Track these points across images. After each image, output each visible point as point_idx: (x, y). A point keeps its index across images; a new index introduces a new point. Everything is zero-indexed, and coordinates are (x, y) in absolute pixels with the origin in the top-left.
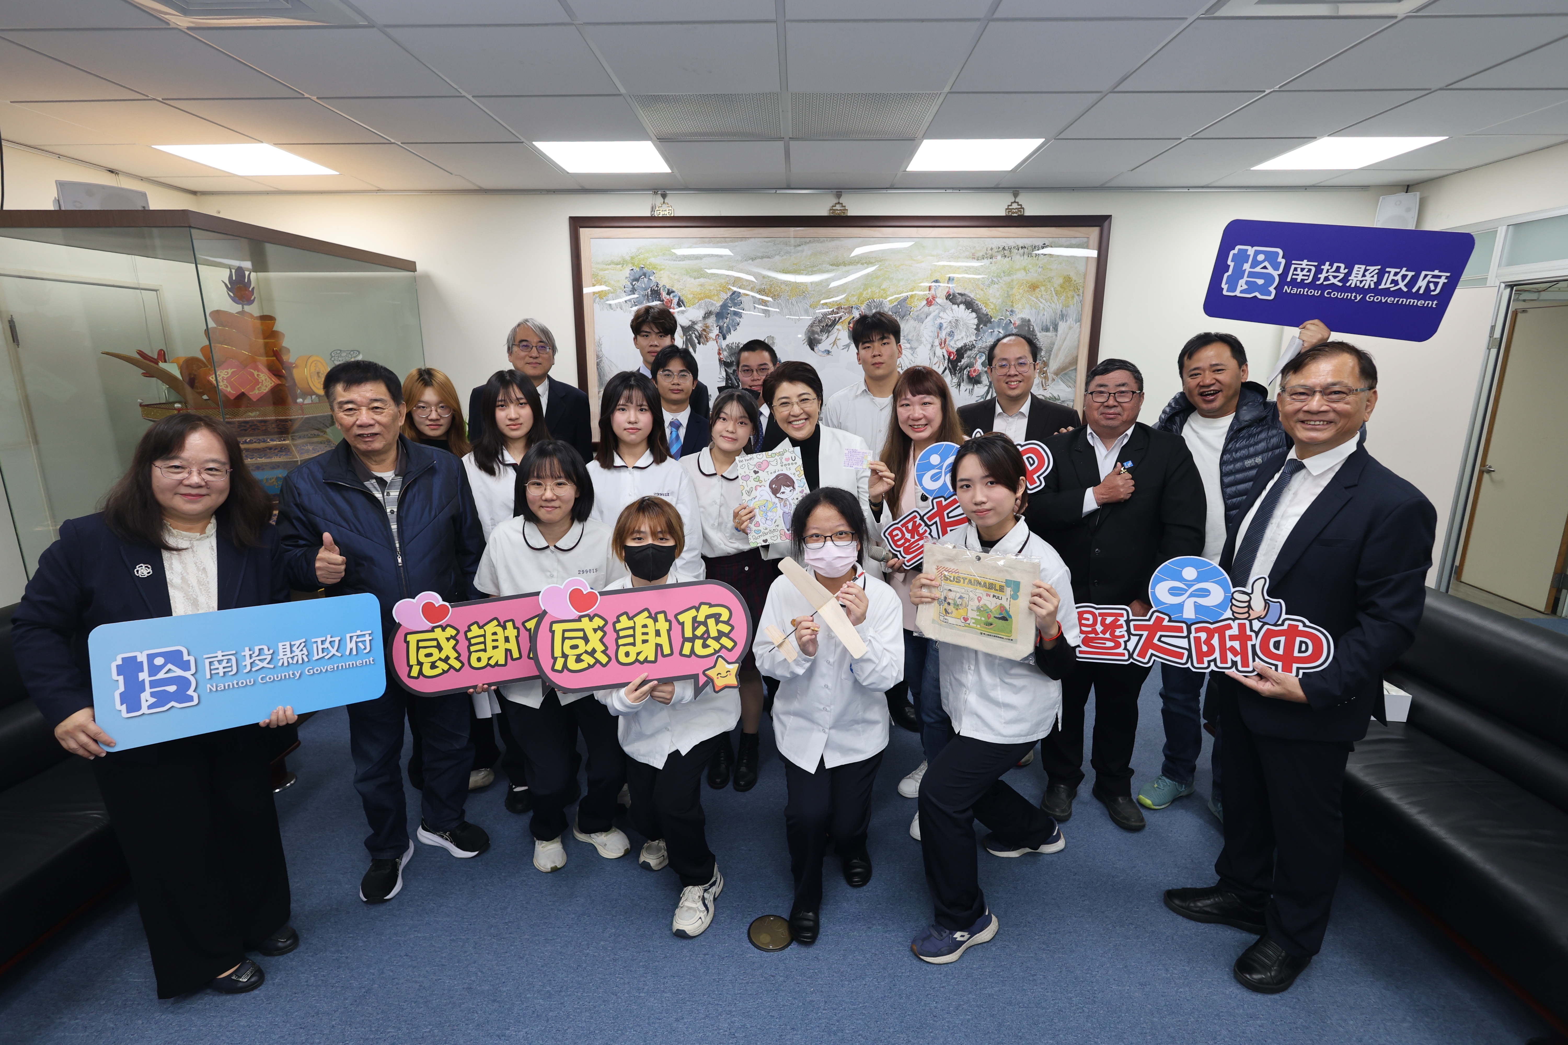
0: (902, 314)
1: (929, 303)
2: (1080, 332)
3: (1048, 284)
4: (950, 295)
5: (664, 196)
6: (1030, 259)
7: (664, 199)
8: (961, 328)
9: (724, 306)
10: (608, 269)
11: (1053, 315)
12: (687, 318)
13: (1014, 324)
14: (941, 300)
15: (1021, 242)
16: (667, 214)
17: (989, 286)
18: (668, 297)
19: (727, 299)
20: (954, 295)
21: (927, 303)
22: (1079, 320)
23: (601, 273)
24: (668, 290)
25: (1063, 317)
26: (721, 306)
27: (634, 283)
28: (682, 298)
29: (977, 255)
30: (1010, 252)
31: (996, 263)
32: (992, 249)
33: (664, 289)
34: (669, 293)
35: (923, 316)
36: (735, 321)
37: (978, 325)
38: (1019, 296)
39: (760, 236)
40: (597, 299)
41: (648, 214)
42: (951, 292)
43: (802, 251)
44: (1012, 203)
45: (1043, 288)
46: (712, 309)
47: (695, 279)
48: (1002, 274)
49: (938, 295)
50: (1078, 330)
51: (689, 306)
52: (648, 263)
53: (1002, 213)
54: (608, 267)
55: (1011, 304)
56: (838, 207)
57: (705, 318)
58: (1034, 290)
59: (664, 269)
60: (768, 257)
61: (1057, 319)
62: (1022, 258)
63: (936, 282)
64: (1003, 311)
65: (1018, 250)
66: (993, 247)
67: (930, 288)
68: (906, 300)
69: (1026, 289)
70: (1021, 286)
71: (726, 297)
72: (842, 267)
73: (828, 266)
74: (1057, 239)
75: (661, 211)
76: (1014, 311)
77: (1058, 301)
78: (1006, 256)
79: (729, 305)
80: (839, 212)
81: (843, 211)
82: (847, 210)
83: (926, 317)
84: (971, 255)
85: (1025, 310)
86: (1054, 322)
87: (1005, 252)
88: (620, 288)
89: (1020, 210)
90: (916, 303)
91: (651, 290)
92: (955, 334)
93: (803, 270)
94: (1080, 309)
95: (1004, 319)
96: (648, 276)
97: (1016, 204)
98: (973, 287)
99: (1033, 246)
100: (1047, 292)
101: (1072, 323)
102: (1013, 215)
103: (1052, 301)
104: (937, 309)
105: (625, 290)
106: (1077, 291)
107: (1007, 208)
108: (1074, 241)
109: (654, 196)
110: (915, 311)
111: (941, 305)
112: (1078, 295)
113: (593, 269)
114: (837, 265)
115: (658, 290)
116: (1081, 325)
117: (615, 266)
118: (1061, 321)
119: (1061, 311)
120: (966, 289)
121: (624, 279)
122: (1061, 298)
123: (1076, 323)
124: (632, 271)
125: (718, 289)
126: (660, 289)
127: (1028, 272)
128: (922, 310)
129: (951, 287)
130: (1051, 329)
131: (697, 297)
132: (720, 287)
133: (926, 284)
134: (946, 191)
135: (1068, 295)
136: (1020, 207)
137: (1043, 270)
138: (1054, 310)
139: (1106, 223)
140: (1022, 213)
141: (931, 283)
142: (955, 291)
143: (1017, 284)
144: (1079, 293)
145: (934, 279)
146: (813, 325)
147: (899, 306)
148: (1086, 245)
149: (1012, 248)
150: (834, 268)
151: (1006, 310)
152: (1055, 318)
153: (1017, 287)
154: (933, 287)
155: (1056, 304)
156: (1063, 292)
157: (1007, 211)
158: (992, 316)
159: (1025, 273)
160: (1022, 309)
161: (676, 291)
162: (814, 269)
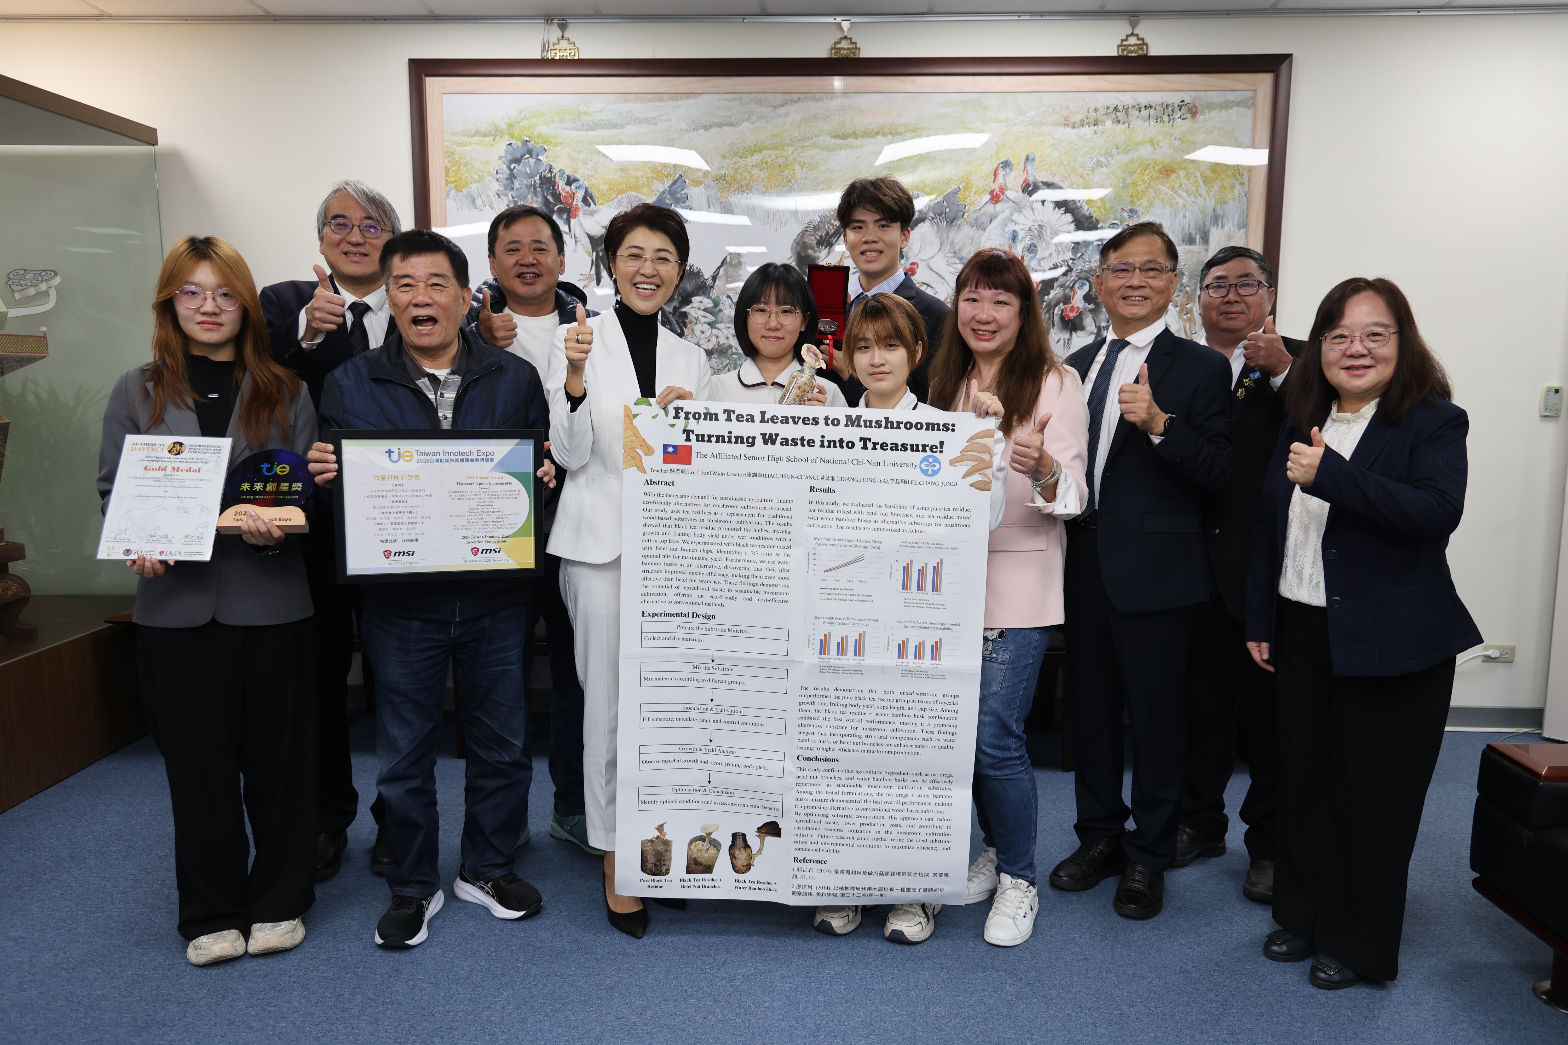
0: (951, 216)
1: (995, 198)
3: (1191, 165)
4: (1028, 185)
5: (563, 27)
6: (1159, 125)
7: (563, 31)
8: (1047, 238)
10: (471, 143)
11: (1200, 216)
12: (598, 223)
14: (1014, 193)
15: (1144, 98)
16: (567, 55)
17: (1093, 170)
18: (568, 188)
19: (663, 193)
20: (1036, 186)
21: (992, 199)
23: (459, 150)
24: (569, 177)
25: (1216, 219)
27: (512, 166)
28: (590, 191)
29: (1072, 120)
30: (1127, 114)
31: (1103, 132)
32: (1096, 110)
33: (561, 176)
34: (569, 182)
35: (985, 220)
38: (1143, 187)
39: (716, 90)
40: (453, 192)
41: (538, 56)
42: (1031, 180)
43: (787, 114)
44: (1128, 36)
45: (1182, 173)
48: (1114, 150)
49: (1010, 186)
51: (602, 204)
52: (536, 134)
53: (1111, 51)
54: (470, 139)
55: (1129, 198)
56: (844, 44)
58: (1168, 176)
59: (561, 143)
60: (731, 124)
61: (1208, 223)
62: (1147, 124)
63: (1006, 164)
64: (1117, 210)
65: (1140, 111)
66: (1099, 106)
67: (995, 175)
68: (957, 194)
69: (1155, 174)
70: (1145, 170)
71: (663, 189)
72: (850, 141)
73: (828, 138)
74: (1203, 93)
75: (558, 51)
76: (1137, 212)
77: (1208, 194)
78: (1119, 121)
79: (668, 202)
80: (845, 52)
81: (853, 51)
82: (859, 49)
83: (991, 222)
84: (1063, 119)
85: (1153, 209)
86: (1202, 227)
87: (1119, 114)
88: (490, 174)
89: (1141, 46)
90: (973, 199)
91: (541, 176)
92: (1039, 248)
93: (788, 145)
94: (1245, 207)
95: (1119, 223)
96: (538, 156)
97: (1136, 38)
98: (1067, 172)
99: (1165, 105)
100: (1188, 180)
101: (1232, 229)
102: (1129, 55)
103: (1197, 194)
104: (1007, 208)
105: (498, 176)
106: (1240, 177)
107: (1120, 43)
108: (1231, 96)
109: (547, 27)
110: (972, 212)
111: (1014, 202)
112: (1241, 184)
113: (446, 144)
114: (844, 137)
115: (551, 177)
116: (1247, 233)
117: (482, 139)
118: (1214, 226)
119: (1214, 210)
120: (1053, 172)
121: (497, 159)
122: (1213, 189)
123: (1239, 229)
124: (510, 147)
125: (650, 175)
126: (555, 175)
127: (1156, 146)
128: (984, 210)
129: (1030, 172)
130: (1198, 240)
131: (615, 189)
132: (653, 172)
133: (989, 168)
134: (1019, 16)
135: (1225, 184)
136: (1141, 42)
137: (1182, 143)
138: (1202, 208)
139: (1284, 67)
140: (1145, 52)
141: (997, 168)
142: (1038, 178)
143: (1139, 166)
144: (1242, 181)
145: (1002, 161)
146: (805, 234)
147: (945, 203)
148: (1251, 102)
149: (1130, 107)
150: (839, 141)
151: (1123, 209)
152: (1204, 222)
153: (1139, 171)
154: (1001, 172)
155: (1205, 199)
156: (1216, 179)
157: (1120, 48)
158: (1098, 218)
159: (1152, 149)
160: (1148, 208)
161: (582, 180)
162: (806, 144)
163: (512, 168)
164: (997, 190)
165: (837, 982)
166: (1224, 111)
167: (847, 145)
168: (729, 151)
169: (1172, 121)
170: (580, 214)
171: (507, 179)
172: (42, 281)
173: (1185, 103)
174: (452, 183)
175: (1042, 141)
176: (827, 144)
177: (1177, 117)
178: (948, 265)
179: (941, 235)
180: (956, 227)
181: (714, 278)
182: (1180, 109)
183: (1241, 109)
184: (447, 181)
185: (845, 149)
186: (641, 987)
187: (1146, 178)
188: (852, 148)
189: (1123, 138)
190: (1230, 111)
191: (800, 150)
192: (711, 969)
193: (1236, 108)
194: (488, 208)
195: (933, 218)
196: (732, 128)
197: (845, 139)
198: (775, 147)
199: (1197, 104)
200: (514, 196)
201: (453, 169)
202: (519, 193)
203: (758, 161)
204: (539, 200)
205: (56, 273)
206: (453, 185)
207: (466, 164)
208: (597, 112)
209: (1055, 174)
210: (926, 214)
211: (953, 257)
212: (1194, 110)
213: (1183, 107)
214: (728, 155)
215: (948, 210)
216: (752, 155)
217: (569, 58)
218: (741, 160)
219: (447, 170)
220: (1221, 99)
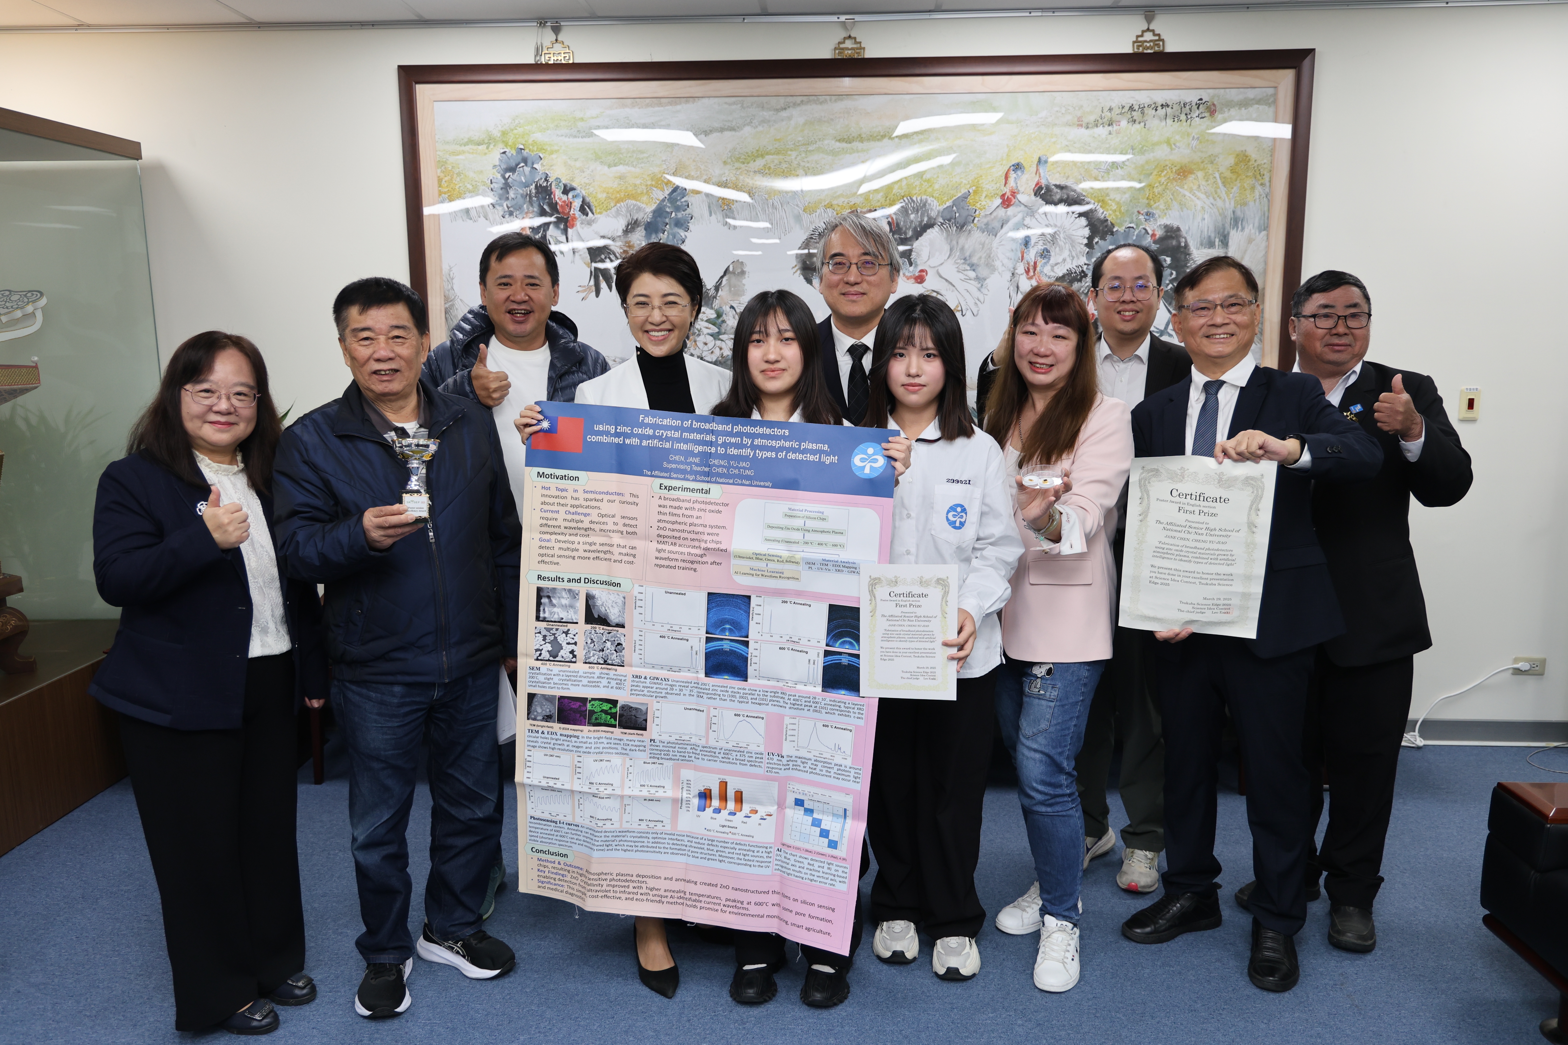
0: (961, 221)
1: (1006, 202)
2: (1268, 247)
3: (1209, 166)
4: (1041, 188)
5: (556, 30)
6: (1176, 125)
7: (557, 35)
8: (1061, 243)
9: (659, 212)
10: (464, 152)
11: (1220, 218)
13: (1153, 235)
14: (1026, 196)
15: (1160, 97)
16: (561, 59)
17: (1107, 172)
18: (564, 198)
19: (663, 200)
20: (1048, 189)
21: (1003, 203)
22: (1265, 227)
23: (452, 159)
24: (565, 186)
25: (1237, 221)
26: (654, 212)
27: (507, 175)
28: (587, 199)
29: (1085, 120)
30: (1143, 113)
31: (1118, 133)
32: (1110, 110)
33: (557, 185)
34: (566, 191)
35: (997, 224)
36: (678, 236)
37: (1090, 239)
38: (1160, 189)
39: (718, 94)
41: (531, 61)
42: (1043, 183)
43: (790, 118)
44: (1143, 32)
45: (1200, 174)
46: (639, 216)
47: (609, 166)
49: (1021, 189)
50: (1264, 244)
51: (600, 213)
52: (530, 141)
53: (1125, 47)
54: (463, 148)
55: (1146, 201)
56: (849, 44)
57: (627, 231)
58: (1185, 177)
59: (557, 151)
60: (732, 129)
61: (1227, 226)
62: (1164, 123)
63: (1018, 167)
64: (1133, 213)
65: (1156, 110)
66: (1113, 105)
67: (1007, 177)
68: (966, 198)
69: (1172, 176)
70: (1162, 171)
71: (663, 197)
72: (856, 145)
73: (833, 142)
74: (1222, 91)
75: (551, 55)
76: (1153, 214)
77: (1228, 196)
78: (1135, 121)
79: (668, 210)
80: (850, 52)
81: (858, 51)
82: (864, 48)
83: (1002, 227)
84: (1076, 119)
85: (1170, 212)
86: (1222, 230)
87: (1134, 113)
88: (484, 184)
89: (1157, 42)
90: (983, 203)
91: (536, 185)
92: (1052, 254)
93: (791, 150)
94: (1266, 209)
95: (1135, 227)
96: (533, 164)
97: (1151, 33)
98: (1081, 174)
99: (1182, 103)
100: (1207, 181)
101: (1253, 231)
102: (1145, 51)
103: (1216, 196)
104: (1019, 212)
105: (492, 186)
106: (1260, 178)
107: (1135, 39)
108: (1251, 94)
109: (540, 30)
110: (983, 216)
111: (1026, 206)
112: (1262, 184)
113: (438, 153)
114: (849, 141)
115: (547, 186)
116: (1268, 236)
117: (475, 147)
118: (1233, 228)
119: (1234, 212)
120: (1067, 175)
121: (491, 168)
122: (1233, 191)
123: (1260, 232)
124: (504, 155)
125: (649, 183)
126: (551, 184)
127: (1174, 147)
128: (994, 214)
129: (1042, 175)
130: (1217, 244)
131: (613, 197)
132: (652, 180)
133: (1000, 171)
134: (1030, 13)
135: (1245, 185)
136: (1157, 38)
137: (1201, 142)
138: (1221, 211)
139: (1307, 62)
140: (1161, 48)
141: (1008, 170)
142: (1050, 181)
143: (1156, 167)
144: (1263, 181)
145: (1013, 163)
146: (809, 241)
147: (954, 208)
148: (1272, 99)
149: (1146, 106)
150: (844, 145)
151: (1139, 212)
152: (1223, 225)
153: (1155, 173)
154: (1012, 175)
155: (1224, 200)
156: (1236, 180)
157: (1136, 44)
158: (1113, 222)
159: (1169, 150)
160: (1166, 211)
161: (579, 188)
162: (810, 148)
163: (507, 177)
164: (1008, 194)
165: (848, 1023)
166: (1243, 109)
167: (852, 149)
168: (731, 156)
169: (1189, 120)
170: (578, 223)
171: (502, 189)
172: (28, 303)
173: (1203, 101)
174: (445, 193)
175: (1054, 143)
176: (831, 149)
177: (1194, 116)
178: (958, 272)
179: (951, 241)
180: (966, 233)
181: (717, 288)
182: (1198, 108)
183: (1261, 107)
184: (440, 191)
185: (850, 153)
186: (655, 1030)
187: (1163, 179)
188: (858, 152)
189: (1139, 138)
190: (1251, 109)
191: (803, 155)
192: (724, 1011)
193: (1256, 106)
194: (482, 218)
195: (942, 224)
196: (733, 133)
197: (850, 143)
198: (778, 152)
199: (1215, 103)
200: (509, 206)
201: (446, 179)
202: (514, 202)
203: (761, 167)
204: (535, 209)
205: (42, 294)
206: (447, 196)
207: (459, 174)
208: (593, 118)
209: (1068, 177)
210: (935, 219)
211: (964, 263)
212: (1213, 108)
213: (1201, 106)
214: (729, 160)
215: (957, 215)
216: (754, 161)
217: (563, 62)
218: (743, 166)
219: (440, 180)
220: (1241, 97)
